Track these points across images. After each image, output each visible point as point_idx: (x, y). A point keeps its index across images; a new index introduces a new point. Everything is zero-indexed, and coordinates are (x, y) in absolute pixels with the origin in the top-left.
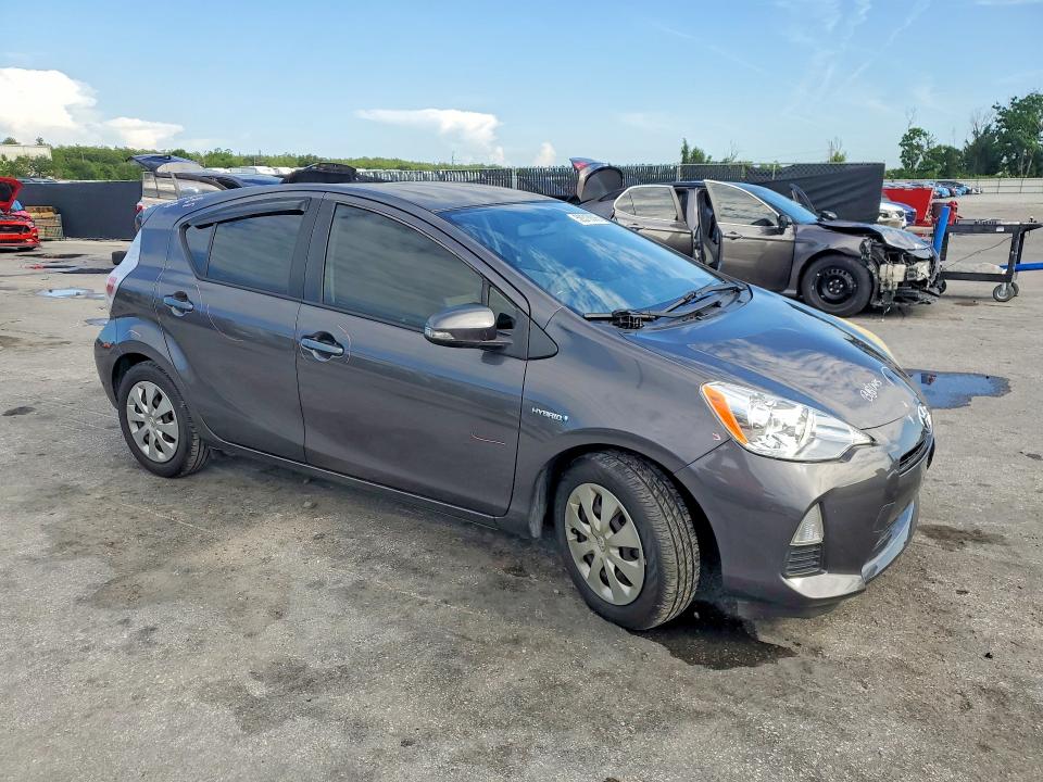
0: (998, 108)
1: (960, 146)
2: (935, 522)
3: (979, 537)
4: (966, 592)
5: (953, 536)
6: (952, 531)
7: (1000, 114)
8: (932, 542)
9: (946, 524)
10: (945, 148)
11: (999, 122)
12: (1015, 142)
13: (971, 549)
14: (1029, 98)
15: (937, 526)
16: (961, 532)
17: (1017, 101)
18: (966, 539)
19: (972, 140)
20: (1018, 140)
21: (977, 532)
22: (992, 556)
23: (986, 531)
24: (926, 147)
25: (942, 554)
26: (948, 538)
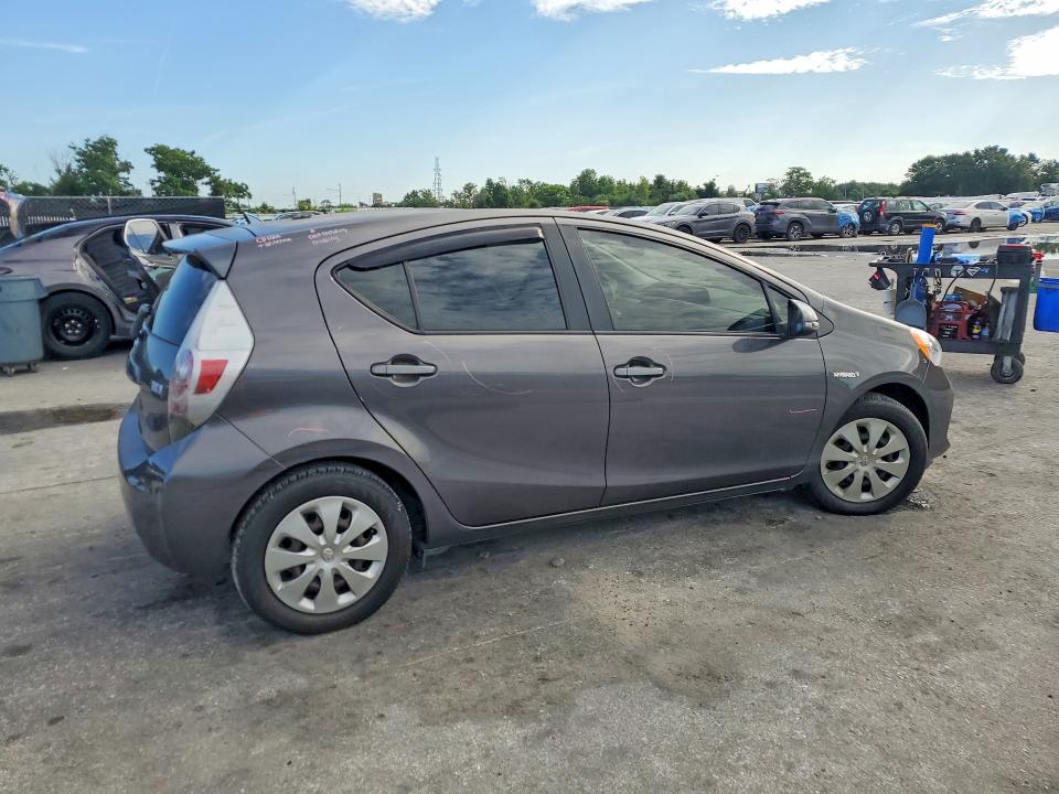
0: (74, 148)
1: (46, 183)
7: (78, 154)
10: (31, 184)
11: (79, 161)
12: (100, 182)
14: (101, 141)
17: (91, 143)
19: (57, 178)
20: (102, 180)
24: (9, 183)
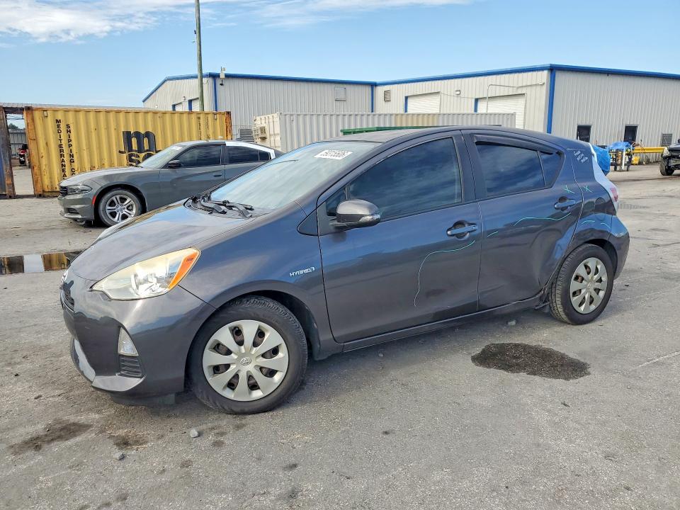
2: (78, 439)
3: (35, 444)
4: (36, 398)
5: (58, 434)
6: (60, 438)
8: (73, 419)
9: (69, 443)
13: (39, 428)
15: (75, 436)
16: (52, 440)
18: (46, 435)
21: (38, 448)
22: (22, 430)
23: (30, 453)
25: (60, 414)
26: (61, 430)
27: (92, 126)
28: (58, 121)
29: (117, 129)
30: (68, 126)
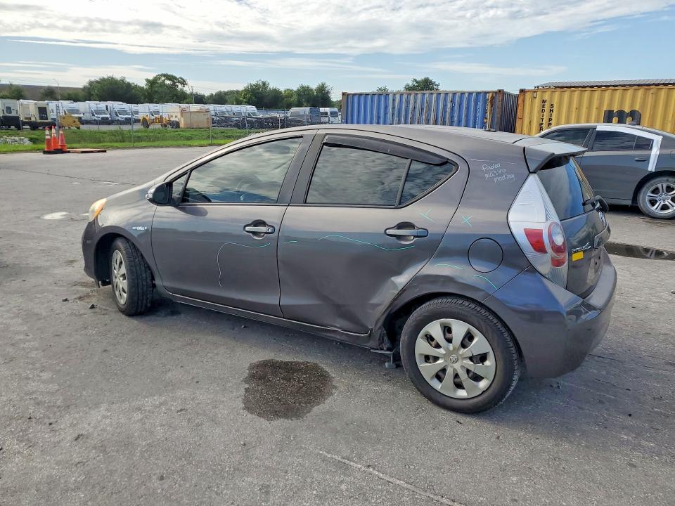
27: (575, 105)
28: (544, 101)
29: (599, 109)
30: (552, 106)
